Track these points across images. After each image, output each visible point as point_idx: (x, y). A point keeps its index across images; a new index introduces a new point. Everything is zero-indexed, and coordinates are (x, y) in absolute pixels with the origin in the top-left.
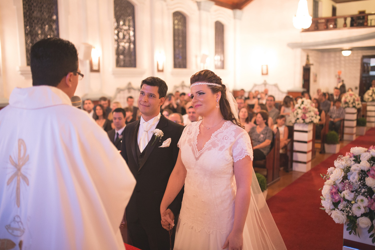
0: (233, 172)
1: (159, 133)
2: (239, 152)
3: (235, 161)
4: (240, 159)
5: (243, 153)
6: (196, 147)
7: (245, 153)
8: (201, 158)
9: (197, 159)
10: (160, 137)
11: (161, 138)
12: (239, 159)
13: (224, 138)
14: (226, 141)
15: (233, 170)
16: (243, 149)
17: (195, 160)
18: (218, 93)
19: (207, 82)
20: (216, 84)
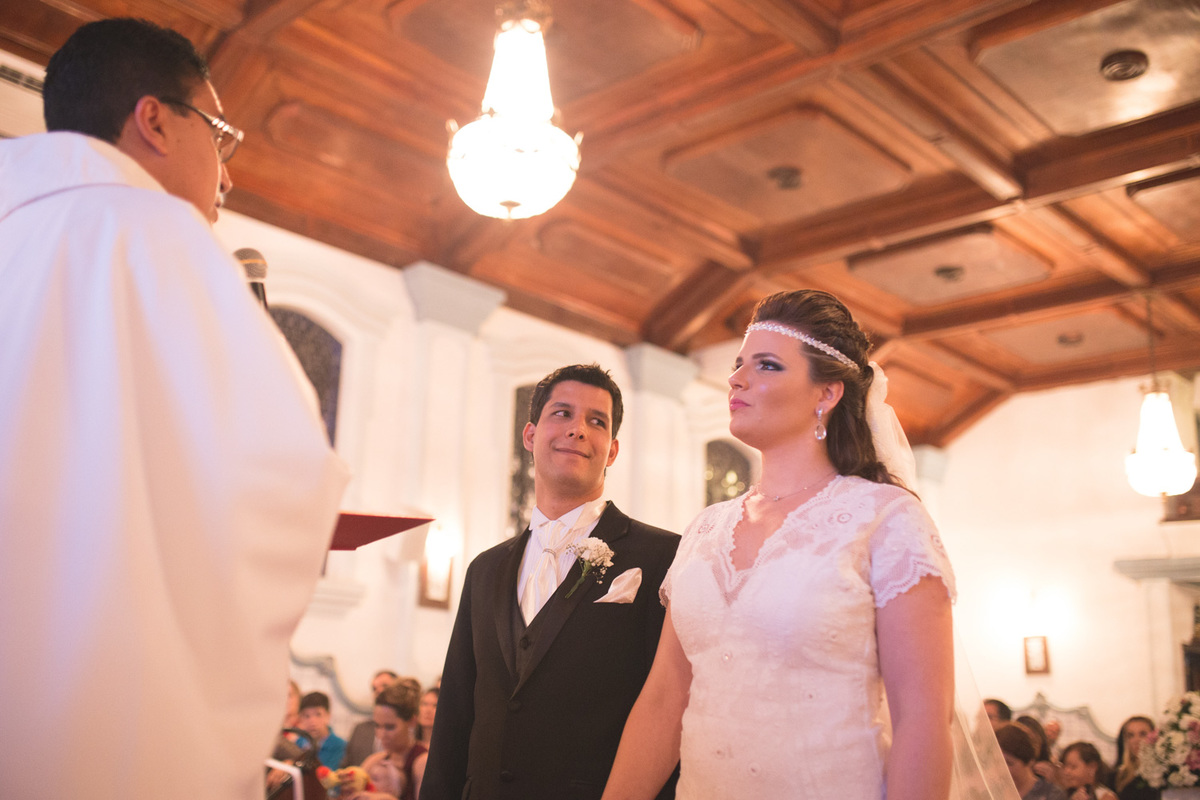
0: (875, 654)
1: (599, 551)
2: (893, 564)
3: (881, 605)
4: (899, 594)
5: (912, 567)
6: (730, 559)
7: (920, 567)
8: (746, 594)
9: (729, 598)
10: (601, 566)
11: (604, 572)
12: (897, 590)
13: (835, 517)
14: (841, 526)
15: (874, 646)
16: (908, 553)
17: (722, 603)
18: (830, 384)
19: (805, 333)
20: (838, 352)
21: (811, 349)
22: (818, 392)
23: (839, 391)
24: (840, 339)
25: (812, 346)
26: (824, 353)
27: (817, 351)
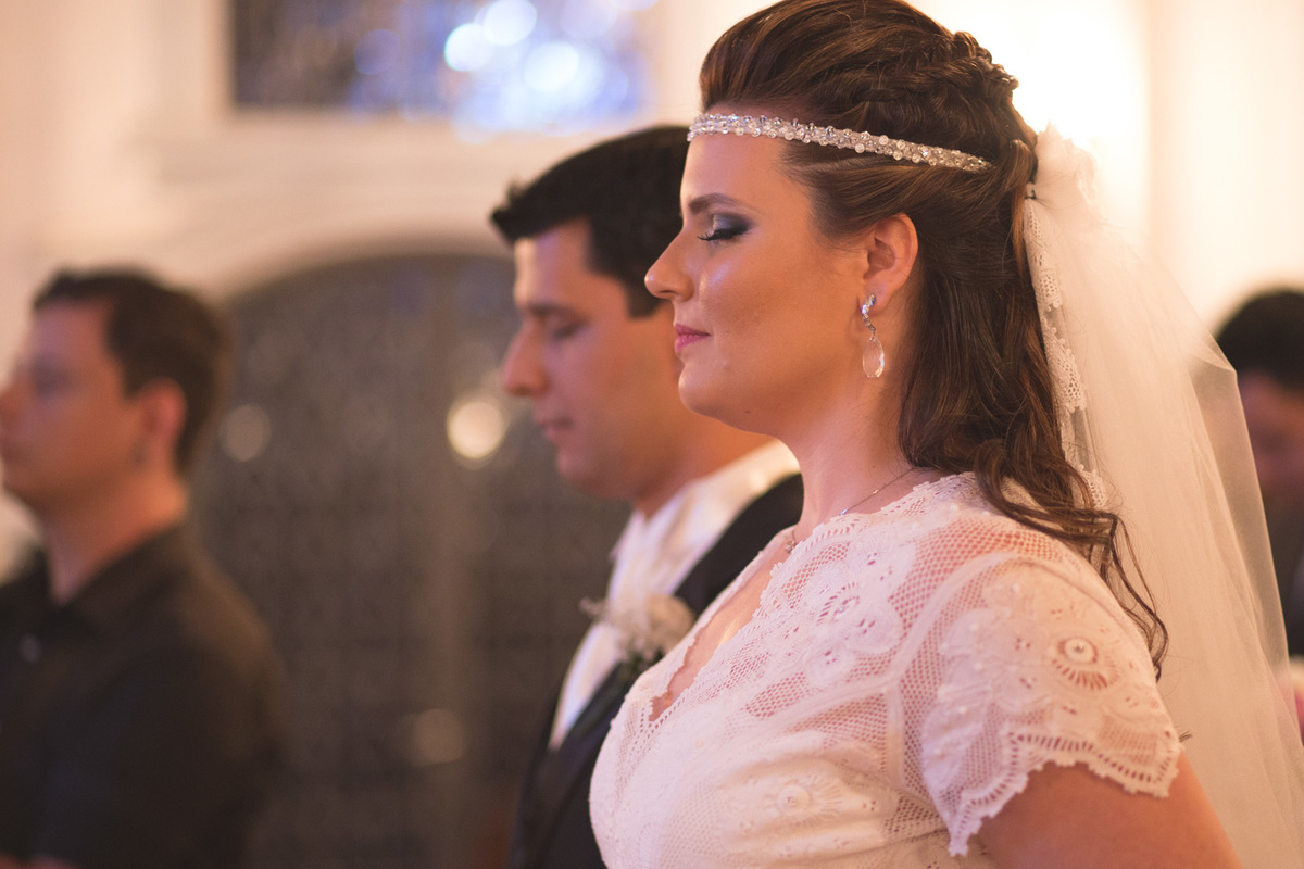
4: (985, 820)
5: (1007, 751)
7: (1025, 749)
12: (982, 811)
16: (995, 715)
18: (882, 228)
19: (788, 116)
20: (883, 140)
21: (815, 152)
22: (853, 258)
23: (907, 236)
24: (881, 105)
25: (814, 145)
26: (850, 153)
27: (830, 153)
